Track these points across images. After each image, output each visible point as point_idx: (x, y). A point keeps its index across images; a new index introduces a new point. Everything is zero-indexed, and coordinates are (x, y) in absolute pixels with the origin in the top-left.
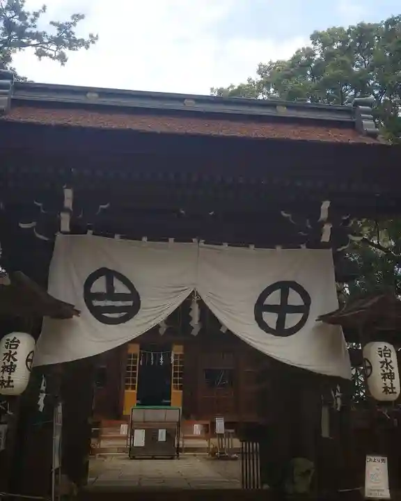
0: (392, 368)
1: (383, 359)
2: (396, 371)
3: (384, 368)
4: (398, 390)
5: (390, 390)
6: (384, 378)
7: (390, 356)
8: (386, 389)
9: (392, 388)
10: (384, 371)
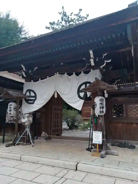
0: (103, 105)
1: (101, 102)
2: (104, 106)
3: (101, 105)
4: (105, 112)
5: (102, 112)
6: (100, 108)
7: (103, 101)
8: (100, 112)
9: (103, 111)
10: (100, 106)
